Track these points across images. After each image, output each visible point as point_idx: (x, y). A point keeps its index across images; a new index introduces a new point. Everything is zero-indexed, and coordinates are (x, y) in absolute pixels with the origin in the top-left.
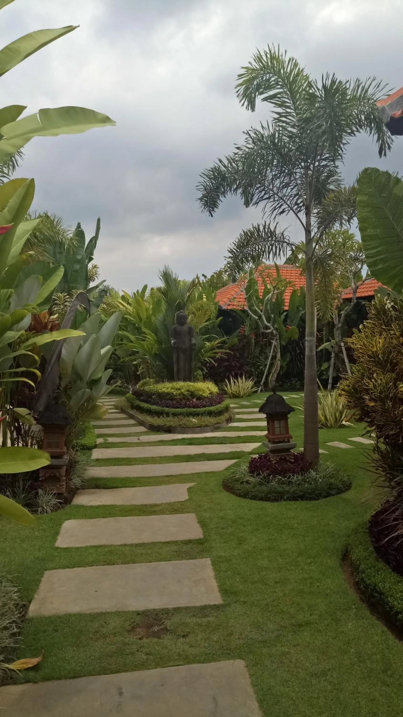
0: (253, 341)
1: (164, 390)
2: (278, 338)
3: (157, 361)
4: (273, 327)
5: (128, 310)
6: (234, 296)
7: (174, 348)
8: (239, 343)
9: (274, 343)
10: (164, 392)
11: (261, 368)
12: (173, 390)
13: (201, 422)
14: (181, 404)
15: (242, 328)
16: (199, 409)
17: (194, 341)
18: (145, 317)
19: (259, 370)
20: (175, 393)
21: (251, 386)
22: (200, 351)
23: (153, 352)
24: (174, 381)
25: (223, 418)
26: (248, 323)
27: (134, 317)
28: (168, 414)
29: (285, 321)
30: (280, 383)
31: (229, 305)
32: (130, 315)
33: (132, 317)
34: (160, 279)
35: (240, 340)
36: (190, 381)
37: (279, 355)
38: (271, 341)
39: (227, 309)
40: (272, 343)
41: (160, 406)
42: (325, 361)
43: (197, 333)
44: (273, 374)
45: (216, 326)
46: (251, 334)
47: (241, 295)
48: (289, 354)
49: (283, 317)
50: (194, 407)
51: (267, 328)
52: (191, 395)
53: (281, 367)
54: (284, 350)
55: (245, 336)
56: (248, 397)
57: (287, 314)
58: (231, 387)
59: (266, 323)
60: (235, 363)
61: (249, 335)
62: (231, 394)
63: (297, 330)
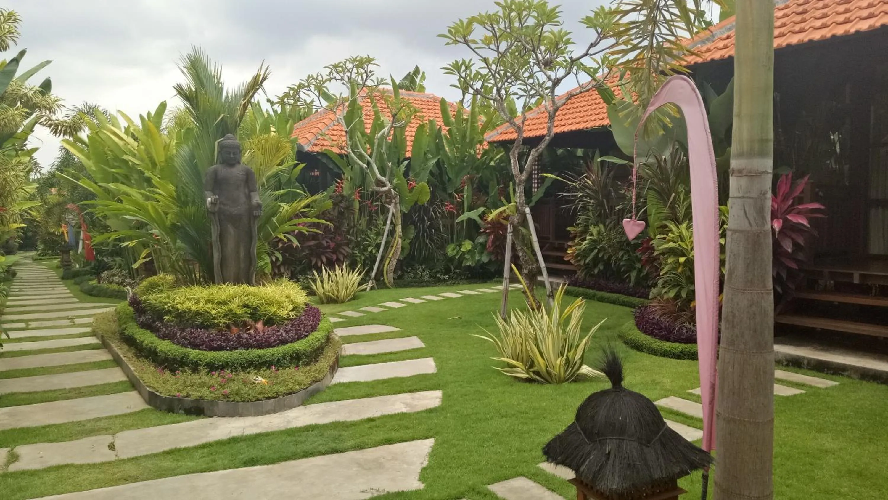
0: (357, 205)
1: (189, 305)
2: (398, 201)
3: (178, 241)
4: (391, 183)
5: (129, 146)
6: (323, 131)
7: (214, 213)
8: (334, 209)
9: (392, 208)
10: (190, 310)
11: (370, 249)
12: (210, 305)
13: (277, 384)
14: (227, 340)
15: (339, 183)
16: (271, 350)
17: (256, 199)
18: (163, 159)
19: (366, 253)
20: (213, 312)
21: (357, 282)
22: (268, 220)
23: (168, 223)
24: (214, 283)
25: (323, 364)
26: (347, 175)
27: (142, 160)
28: (195, 367)
29: (406, 174)
30: (399, 273)
31: (316, 145)
32: (134, 156)
33: (138, 159)
34: (183, 72)
35: (335, 204)
36: (249, 283)
37: (399, 229)
38: (387, 205)
39: (312, 152)
40: (388, 210)
41: (179, 343)
42: (466, 239)
43: (263, 185)
44: (391, 259)
45: (293, 180)
46: (352, 194)
47: (334, 130)
48: (413, 227)
49: (403, 168)
50: (260, 346)
51: (380, 184)
52: (250, 314)
53: (403, 248)
54: (407, 219)
55: (343, 197)
56: (353, 302)
57: (409, 163)
58: (322, 282)
59: (378, 175)
60: (327, 242)
61: (350, 195)
62: (322, 295)
63: (428, 189)
